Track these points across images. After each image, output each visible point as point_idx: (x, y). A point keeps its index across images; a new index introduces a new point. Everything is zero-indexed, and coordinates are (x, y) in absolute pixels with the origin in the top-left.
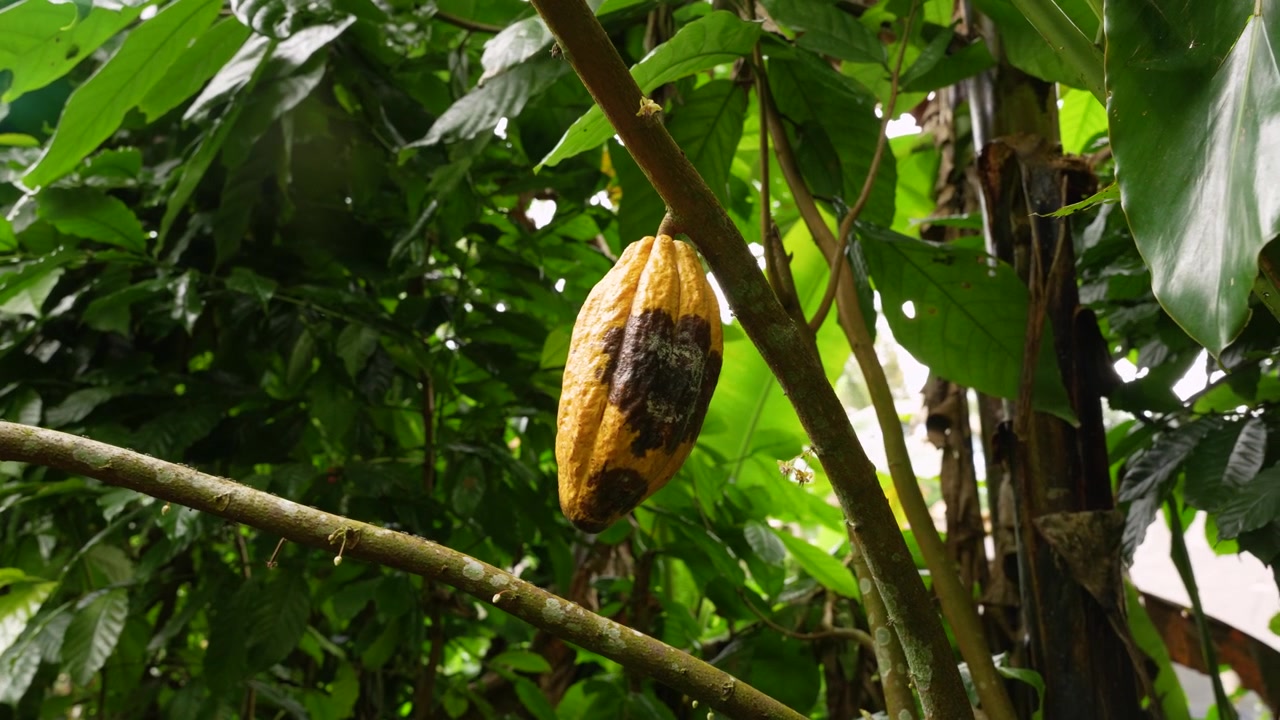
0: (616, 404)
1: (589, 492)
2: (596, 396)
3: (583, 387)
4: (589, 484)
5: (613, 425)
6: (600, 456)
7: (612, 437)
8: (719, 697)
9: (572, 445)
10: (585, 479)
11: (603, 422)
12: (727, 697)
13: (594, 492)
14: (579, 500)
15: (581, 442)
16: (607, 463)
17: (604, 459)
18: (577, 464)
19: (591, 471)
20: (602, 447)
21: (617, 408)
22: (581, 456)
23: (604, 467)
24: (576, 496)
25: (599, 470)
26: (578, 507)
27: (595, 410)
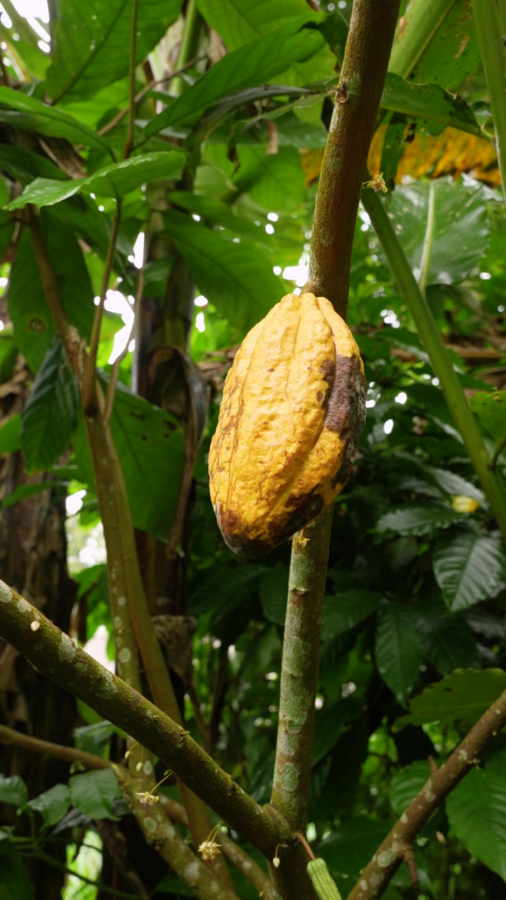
0: (337, 431)
1: (284, 513)
2: (316, 419)
3: (304, 406)
4: (287, 505)
5: (333, 450)
6: (313, 478)
7: (330, 461)
8: (176, 744)
9: (284, 461)
10: (286, 497)
11: (318, 446)
12: (182, 744)
13: (289, 514)
14: (268, 519)
15: (296, 460)
16: (318, 485)
17: (316, 482)
18: (283, 482)
19: (295, 491)
20: (317, 469)
21: (338, 435)
22: (291, 473)
23: (313, 490)
24: (267, 514)
25: (307, 492)
26: (265, 526)
27: (314, 431)
